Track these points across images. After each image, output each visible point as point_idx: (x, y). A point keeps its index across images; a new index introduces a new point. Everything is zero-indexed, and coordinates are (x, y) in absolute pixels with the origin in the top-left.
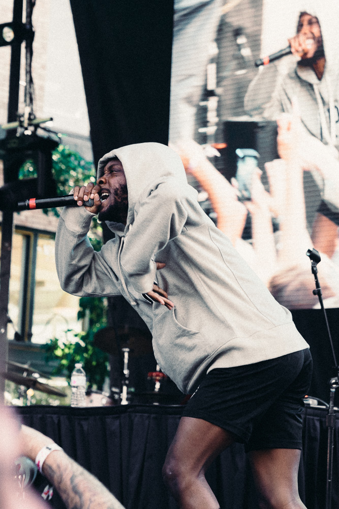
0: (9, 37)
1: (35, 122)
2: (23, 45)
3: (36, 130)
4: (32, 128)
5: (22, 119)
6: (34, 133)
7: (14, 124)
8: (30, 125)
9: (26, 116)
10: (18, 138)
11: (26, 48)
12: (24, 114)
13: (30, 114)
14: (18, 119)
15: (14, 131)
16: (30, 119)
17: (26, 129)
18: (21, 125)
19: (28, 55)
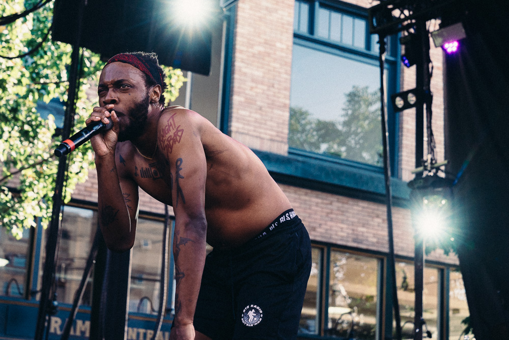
0: (413, 100)
1: (436, 165)
2: (425, 106)
3: (437, 172)
4: (434, 171)
5: (426, 164)
6: (435, 174)
7: (421, 169)
8: (432, 168)
9: (429, 161)
10: (424, 178)
11: (427, 109)
12: (427, 160)
13: (432, 160)
14: (423, 164)
15: (421, 173)
16: (431, 163)
17: (430, 171)
18: (425, 169)
19: (429, 115)
